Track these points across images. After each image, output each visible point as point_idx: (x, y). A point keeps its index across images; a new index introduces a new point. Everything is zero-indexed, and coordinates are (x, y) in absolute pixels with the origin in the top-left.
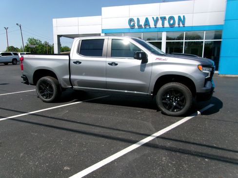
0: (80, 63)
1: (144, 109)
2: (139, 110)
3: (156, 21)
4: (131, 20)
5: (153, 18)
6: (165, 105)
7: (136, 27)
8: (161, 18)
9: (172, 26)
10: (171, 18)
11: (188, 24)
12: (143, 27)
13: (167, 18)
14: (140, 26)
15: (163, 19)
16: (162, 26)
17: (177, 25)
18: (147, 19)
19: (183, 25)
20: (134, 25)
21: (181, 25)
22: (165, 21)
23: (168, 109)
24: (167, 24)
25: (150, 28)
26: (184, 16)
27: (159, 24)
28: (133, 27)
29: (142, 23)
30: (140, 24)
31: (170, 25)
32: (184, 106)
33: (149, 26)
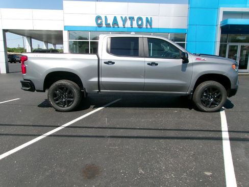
0: (113, 63)
1: (181, 109)
2: (176, 111)
3: (124, 21)
4: (98, 18)
5: (122, 17)
6: (203, 102)
7: (104, 25)
8: (130, 18)
9: (140, 26)
10: (140, 19)
11: (154, 25)
12: (112, 26)
13: (136, 19)
14: (108, 25)
15: (132, 19)
16: (130, 26)
17: (144, 26)
18: (115, 17)
19: (150, 26)
20: (101, 24)
21: (149, 27)
22: (134, 22)
23: (206, 106)
24: (135, 25)
25: (118, 27)
26: (151, 18)
27: (128, 24)
28: (100, 25)
29: (110, 21)
30: (108, 22)
31: (138, 25)
32: (220, 102)
33: (118, 25)
